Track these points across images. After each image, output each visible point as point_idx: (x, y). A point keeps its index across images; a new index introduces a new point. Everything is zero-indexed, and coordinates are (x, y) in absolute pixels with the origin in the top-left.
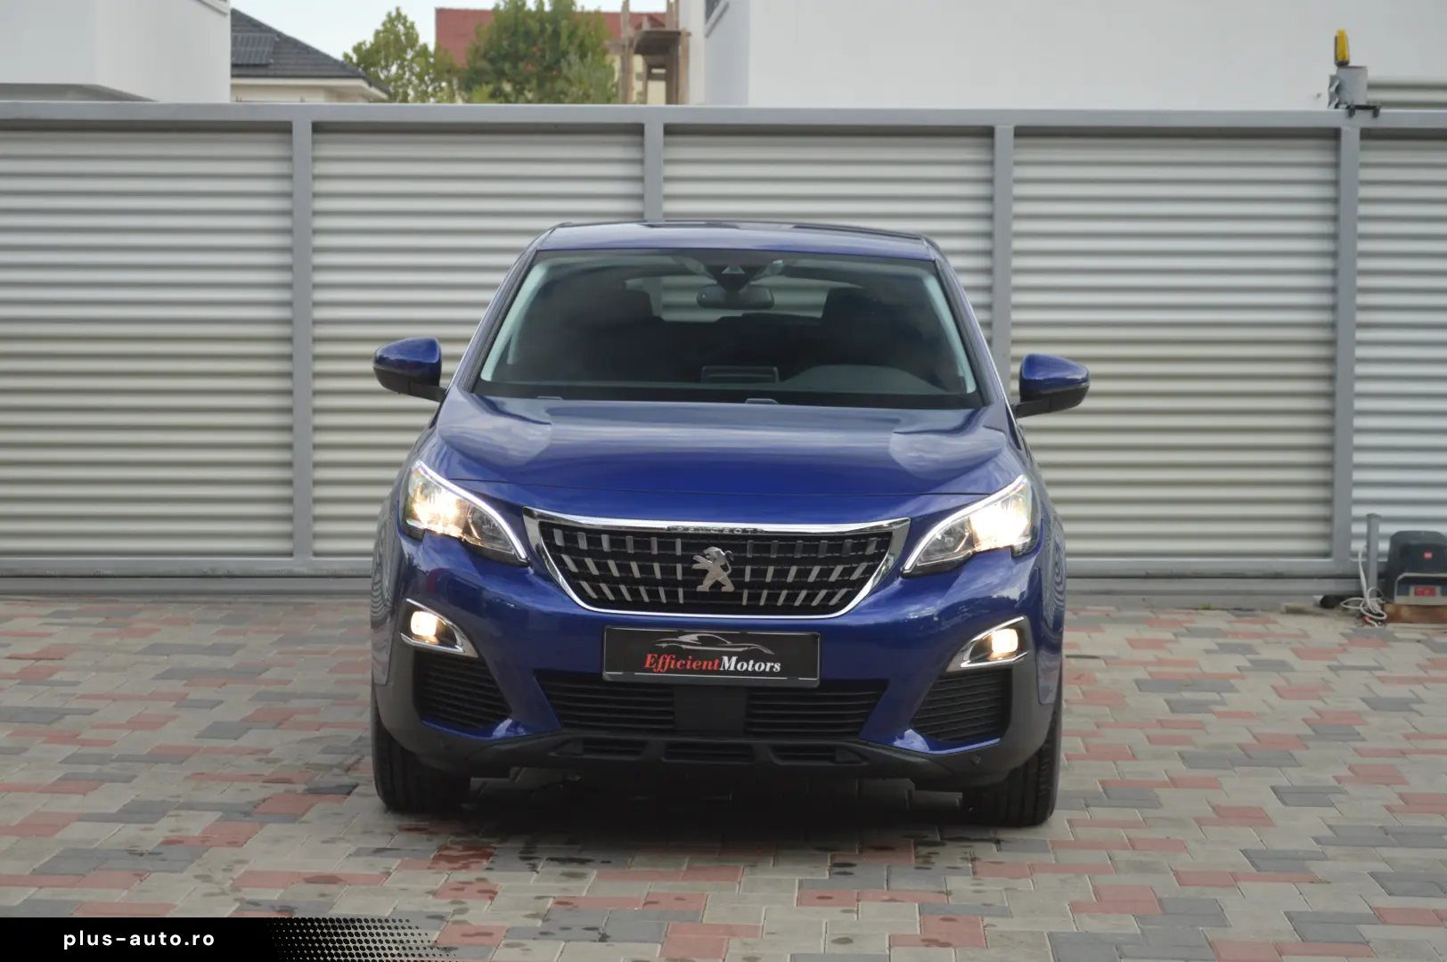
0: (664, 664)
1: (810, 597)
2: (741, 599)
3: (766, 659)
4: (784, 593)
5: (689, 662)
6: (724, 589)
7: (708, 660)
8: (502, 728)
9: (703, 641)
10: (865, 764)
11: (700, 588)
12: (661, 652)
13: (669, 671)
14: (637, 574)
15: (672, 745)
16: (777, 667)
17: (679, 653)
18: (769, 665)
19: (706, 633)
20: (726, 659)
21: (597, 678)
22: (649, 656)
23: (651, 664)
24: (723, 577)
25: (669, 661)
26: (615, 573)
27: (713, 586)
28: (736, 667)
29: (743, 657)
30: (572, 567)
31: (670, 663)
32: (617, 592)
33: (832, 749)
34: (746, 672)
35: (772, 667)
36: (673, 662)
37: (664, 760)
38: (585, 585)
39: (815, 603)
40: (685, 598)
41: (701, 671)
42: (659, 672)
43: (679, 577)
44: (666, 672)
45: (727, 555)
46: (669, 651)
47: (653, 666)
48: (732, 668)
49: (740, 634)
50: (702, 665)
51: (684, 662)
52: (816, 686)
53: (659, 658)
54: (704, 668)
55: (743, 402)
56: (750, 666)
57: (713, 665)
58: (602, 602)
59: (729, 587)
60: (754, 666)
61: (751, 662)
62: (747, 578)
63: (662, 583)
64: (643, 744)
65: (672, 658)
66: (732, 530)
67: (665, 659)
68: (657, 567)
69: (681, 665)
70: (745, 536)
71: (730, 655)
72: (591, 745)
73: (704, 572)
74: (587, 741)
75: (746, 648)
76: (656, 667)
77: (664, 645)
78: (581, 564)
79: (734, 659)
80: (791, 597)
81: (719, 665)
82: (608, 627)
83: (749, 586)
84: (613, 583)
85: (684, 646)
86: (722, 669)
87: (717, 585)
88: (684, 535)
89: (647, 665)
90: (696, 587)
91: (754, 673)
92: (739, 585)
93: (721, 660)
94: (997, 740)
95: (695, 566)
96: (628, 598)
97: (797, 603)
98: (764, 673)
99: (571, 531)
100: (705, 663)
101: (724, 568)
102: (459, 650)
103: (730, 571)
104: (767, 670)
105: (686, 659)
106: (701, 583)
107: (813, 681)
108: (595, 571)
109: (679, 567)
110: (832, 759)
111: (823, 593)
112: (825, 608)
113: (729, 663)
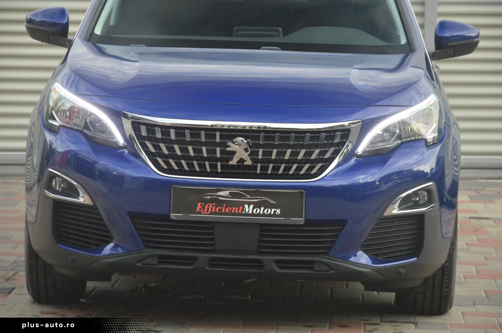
0: (208, 209)
1: (299, 169)
2: (256, 170)
3: (271, 206)
4: (283, 166)
5: (224, 208)
6: (245, 163)
7: (235, 207)
8: (108, 249)
9: (233, 195)
10: (332, 272)
11: (231, 163)
12: (206, 202)
13: (212, 213)
14: (192, 154)
15: (212, 259)
16: (278, 211)
17: (218, 202)
18: (273, 210)
19: (234, 190)
20: (246, 206)
21: (167, 218)
22: (199, 204)
23: (200, 209)
24: (245, 156)
25: (211, 207)
26: (179, 153)
27: (238, 162)
28: (253, 211)
29: (257, 205)
30: (152, 150)
31: (212, 208)
32: (179, 165)
33: (312, 262)
34: (259, 215)
35: (275, 212)
36: (214, 208)
37: (207, 268)
38: (160, 160)
39: (302, 172)
40: (222, 168)
41: (231, 214)
42: (205, 214)
43: (218, 155)
44: (209, 215)
45: (248, 142)
46: (211, 201)
47: (202, 210)
48: (250, 212)
49: (255, 191)
50: (232, 210)
51: (221, 208)
52: (303, 223)
53: (205, 205)
54: (233, 212)
55: (260, 49)
56: (261, 210)
57: (238, 210)
58: (170, 171)
59: (249, 162)
60: (264, 211)
61: (262, 208)
62: (260, 157)
63: (208, 159)
64: (195, 259)
65: (213, 206)
66: (251, 127)
67: (209, 206)
68: (204, 149)
69: (219, 210)
70: (259, 131)
71: (249, 204)
72: (162, 259)
73: (234, 153)
74: (160, 257)
75: (259, 200)
76: (204, 211)
77: (208, 197)
78: (157, 147)
79: (252, 206)
80: (287, 169)
81: (242, 210)
82: (174, 186)
83: (262, 161)
84: (177, 158)
85: (221, 198)
86: (244, 212)
87: (242, 161)
88: (222, 130)
89: (198, 210)
90: (228, 162)
91: (264, 215)
92: (255, 161)
93: (244, 207)
94: (416, 259)
95: (228, 149)
96: (186, 168)
97: (291, 172)
98: (270, 215)
99: (151, 127)
100: (234, 209)
101: (246, 150)
102: (81, 200)
103: (249, 152)
104: (272, 213)
105: (222, 206)
106: (231, 159)
107: (300, 220)
108: (166, 152)
109: (218, 149)
110: (312, 268)
111: (307, 166)
112: (308, 176)
113: (249, 209)
